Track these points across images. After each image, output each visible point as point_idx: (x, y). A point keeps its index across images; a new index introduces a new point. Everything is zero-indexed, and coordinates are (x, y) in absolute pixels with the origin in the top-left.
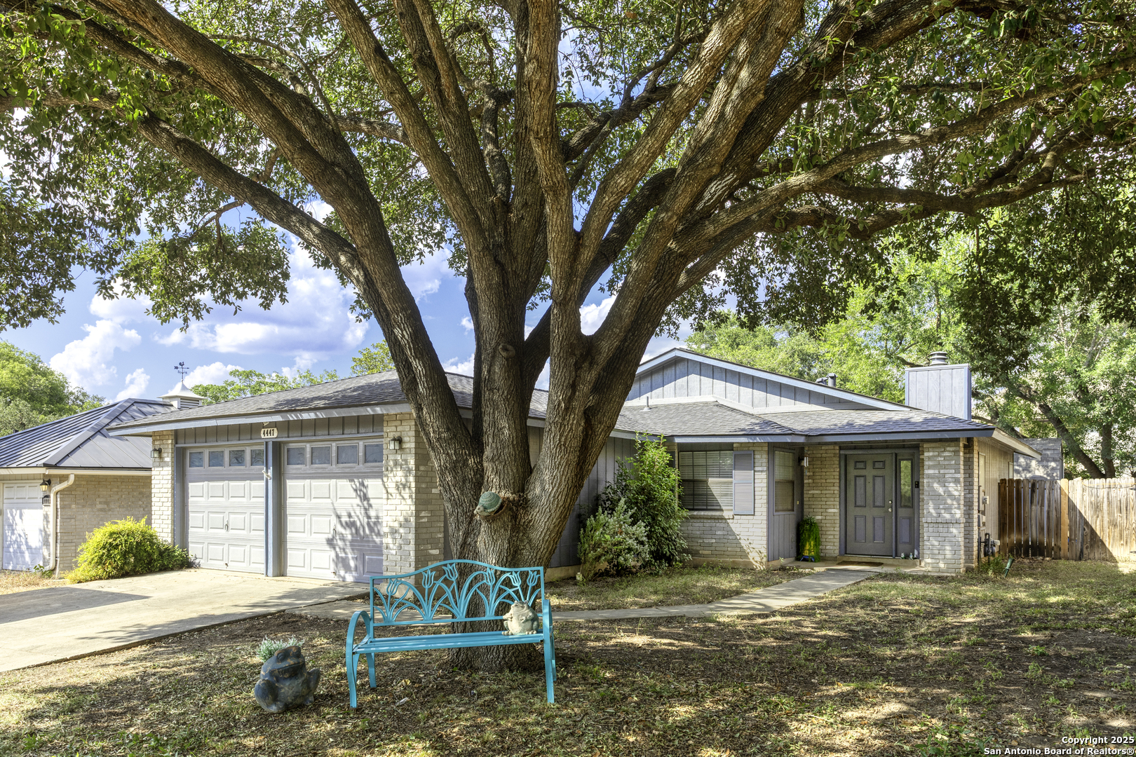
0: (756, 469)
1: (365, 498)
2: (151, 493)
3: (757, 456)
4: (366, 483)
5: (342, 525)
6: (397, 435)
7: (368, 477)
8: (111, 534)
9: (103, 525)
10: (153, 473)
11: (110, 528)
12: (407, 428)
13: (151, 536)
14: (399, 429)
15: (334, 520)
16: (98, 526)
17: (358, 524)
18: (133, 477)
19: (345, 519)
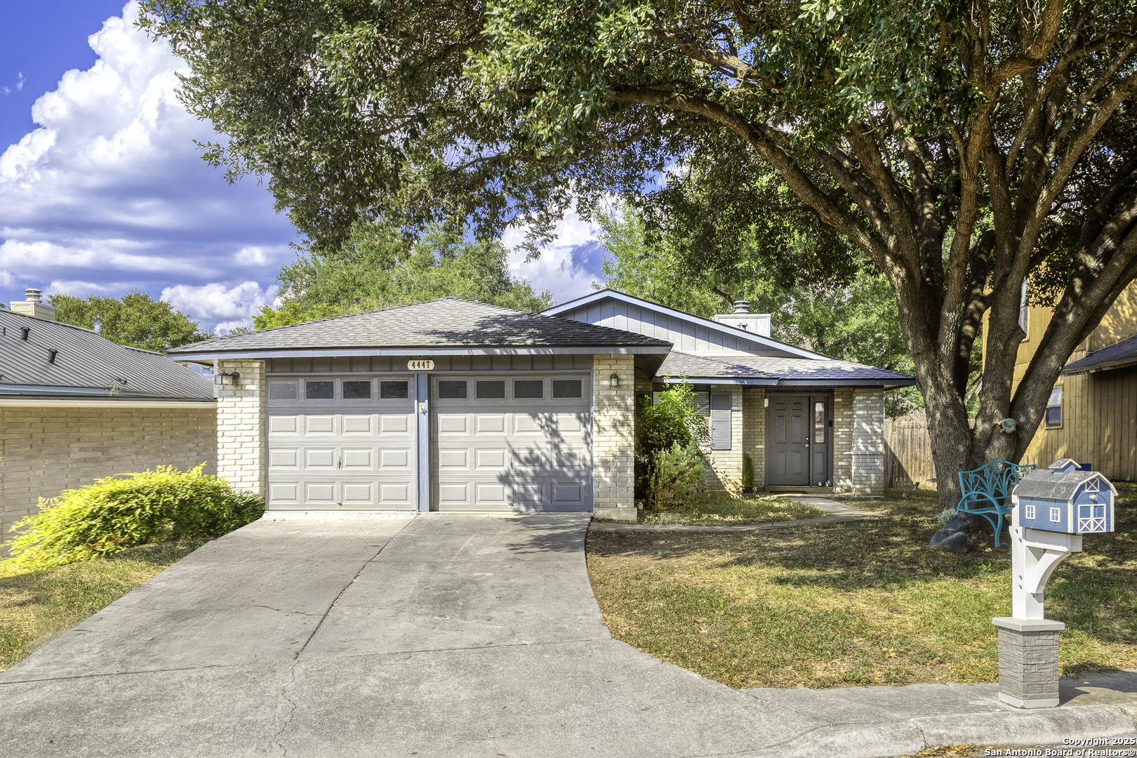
0: (733, 408)
1: (555, 433)
2: (215, 432)
3: (734, 397)
4: (555, 418)
5: (520, 461)
6: (611, 373)
7: (557, 412)
8: (113, 496)
9: (92, 483)
10: (219, 405)
11: (107, 485)
12: (624, 367)
13: (215, 488)
14: (613, 367)
15: (508, 456)
16: (77, 485)
17: (543, 459)
18: (172, 410)
19: (524, 453)
